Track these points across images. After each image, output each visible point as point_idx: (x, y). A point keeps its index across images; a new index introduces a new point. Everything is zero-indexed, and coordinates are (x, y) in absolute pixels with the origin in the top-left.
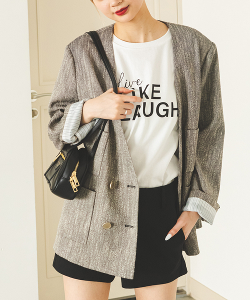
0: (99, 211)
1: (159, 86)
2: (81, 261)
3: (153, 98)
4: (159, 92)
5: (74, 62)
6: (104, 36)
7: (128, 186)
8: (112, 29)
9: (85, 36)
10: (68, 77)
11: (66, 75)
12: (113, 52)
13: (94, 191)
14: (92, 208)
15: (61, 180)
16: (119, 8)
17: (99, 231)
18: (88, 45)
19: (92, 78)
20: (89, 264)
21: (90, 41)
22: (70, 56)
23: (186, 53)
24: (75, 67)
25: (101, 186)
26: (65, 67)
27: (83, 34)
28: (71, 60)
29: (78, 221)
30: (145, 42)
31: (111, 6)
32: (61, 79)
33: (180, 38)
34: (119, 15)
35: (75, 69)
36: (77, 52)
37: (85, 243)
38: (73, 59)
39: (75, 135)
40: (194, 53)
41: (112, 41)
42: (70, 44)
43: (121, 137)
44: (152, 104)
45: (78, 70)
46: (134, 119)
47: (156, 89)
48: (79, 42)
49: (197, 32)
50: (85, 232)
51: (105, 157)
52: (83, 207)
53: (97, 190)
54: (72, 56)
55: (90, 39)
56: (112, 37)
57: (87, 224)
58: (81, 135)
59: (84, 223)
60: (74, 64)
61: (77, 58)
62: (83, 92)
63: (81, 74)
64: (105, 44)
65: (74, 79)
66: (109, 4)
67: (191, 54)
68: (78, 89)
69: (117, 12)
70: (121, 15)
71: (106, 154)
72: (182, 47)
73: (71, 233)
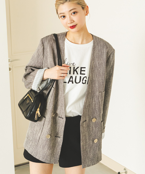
0: (45, 128)
1: (85, 68)
2: (33, 153)
3: (81, 74)
4: (85, 71)
5: (44, 49)
6: (61, 37)
7: (59, 117)
8: (66, 34)
9: (51, 35)
10: (40, 56)
11: (38, 54)
12: (64, 47)
13: (45, 117)
14: (43, 126)
15: (31, 113)
16: (72, 25)
17: (44, 139)
18: (52, 41)
19: (51, 59)
20: (37, 155)
21: (53, 39)
22: (42, 45)
23: (99, 52)
24: (44, 51)
25: (48, 115)
26: (38, 50)
27: (50, 34)
28: (43, 47)
29: (35, 132)
30: (81, 44)
31: (68, 23)
32: (36, 56)
33: (97, 44)
34: (71, 28)
35: (44, 52)
36: (46, 44)
37: (37, 144)
38: (44, 47)
39: (39, 88)
40: (104, 53)
41: (64, 41)
42: (43, 38)
43: (62, 92)
44: (80, 77)
45: (45, 53)
46: (68, 83)
47: (83, 69)
48: (48, 38)
49: (107, 42)
50: (38, 138)
51: (52, 100)
52: (38, 125)
53: (46, 117)
54: (43, 45)
55: (54, 38)
56: (65, 39)
57: (39, 135)
58: (42, 88)
59: (38, 133)
60: (44, 50)
61: (45, 47)
62: (46, 64)
63: (46, 55)
64: (60, 41)
65: (42, 57)
66: (67, 22)
67: (102, 53)
68: (44, 62)
69: (70, 27)
70: (72, 28)
71: (52, 99)
72: (97, 49)
73: (32, 138)
